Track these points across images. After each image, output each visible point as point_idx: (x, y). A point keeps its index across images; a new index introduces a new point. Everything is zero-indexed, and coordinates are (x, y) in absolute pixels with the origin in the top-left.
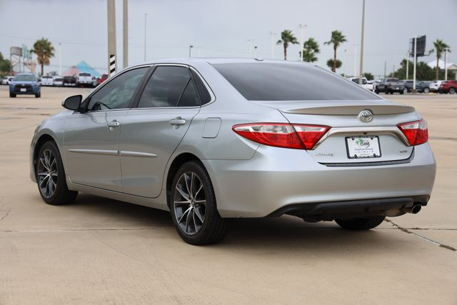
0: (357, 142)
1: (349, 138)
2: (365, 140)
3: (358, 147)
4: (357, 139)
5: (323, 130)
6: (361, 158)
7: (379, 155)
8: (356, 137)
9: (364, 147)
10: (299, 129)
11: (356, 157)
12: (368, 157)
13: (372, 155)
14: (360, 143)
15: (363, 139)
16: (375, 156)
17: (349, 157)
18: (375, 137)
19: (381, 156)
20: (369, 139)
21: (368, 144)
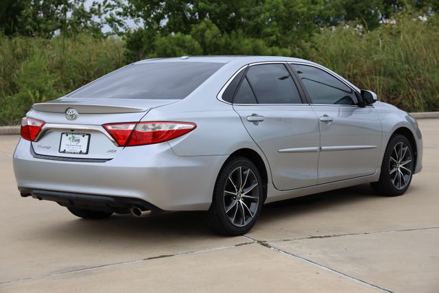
0: (70, 139)
1: (64, 134)
2: (77, 137)
3: (69, 142)
4: (70, 136)
6: (68, 153)
8: (70, 133)
9: (74, 143)
11: (64, 152)
12: (75, 153)
13: (79, 152)
14: (72, 139)
15: (76, 136)
17: (59, 151)
18: (87, 134)
19: (87, 153)
20: (81, 137)
21: (78, 140)
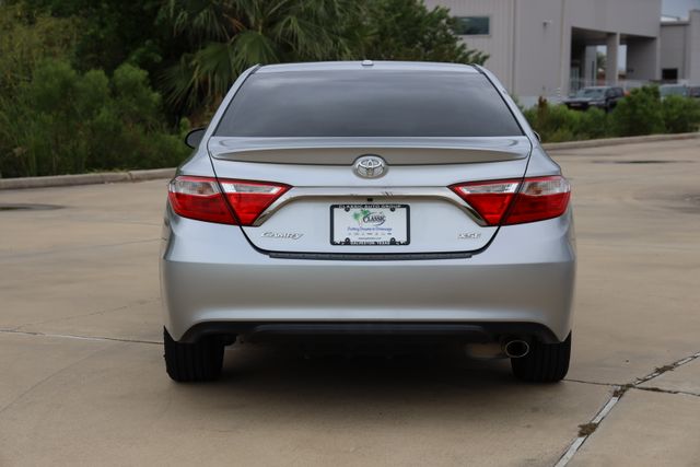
0: (356, 216)
1: (337, 206)
2: (375, 212)
3: (355, 224)
4: (356, 210)
5: (275, 190)
6: (358, 244)
7: (404, 240)
8: (355, 206)
9: (371, 225)
10: (229, 188)
11: (347, 242)
12: (376, 244)
13: (389, 240)
14: (361, 218)
15: (371, 210)
16: (393, 242)
17: (333, 243)
18: (403, 206)
19: (408, 243)
20: (386, 212)
21: (381, 219)
